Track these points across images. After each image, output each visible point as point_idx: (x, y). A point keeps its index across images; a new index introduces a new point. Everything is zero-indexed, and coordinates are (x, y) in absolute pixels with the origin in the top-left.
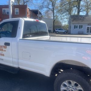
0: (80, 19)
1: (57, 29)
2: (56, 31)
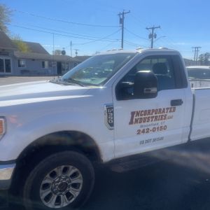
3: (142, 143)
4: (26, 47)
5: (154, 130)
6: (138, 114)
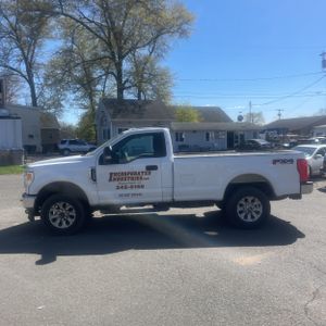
0: (133, 111)
1: (63, 142)
2: (61, 147)
3: (121, 195)
4: (196, 115)
5: (132, 187)
6: (115, 174)
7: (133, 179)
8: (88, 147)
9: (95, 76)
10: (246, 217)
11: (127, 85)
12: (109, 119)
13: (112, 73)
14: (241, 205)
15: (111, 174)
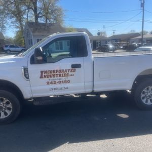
0: (44, 29)
1: (6, 46)
2: (6, 49)
3: (51, 89)
7: (60, 75)
8: (20, 49)
9: (22, 10)
10: (147, 101)
11: (40, 15)
12: (32, 34)
13: (32, 8)
14: (144, 93)
15: (42, 72)
